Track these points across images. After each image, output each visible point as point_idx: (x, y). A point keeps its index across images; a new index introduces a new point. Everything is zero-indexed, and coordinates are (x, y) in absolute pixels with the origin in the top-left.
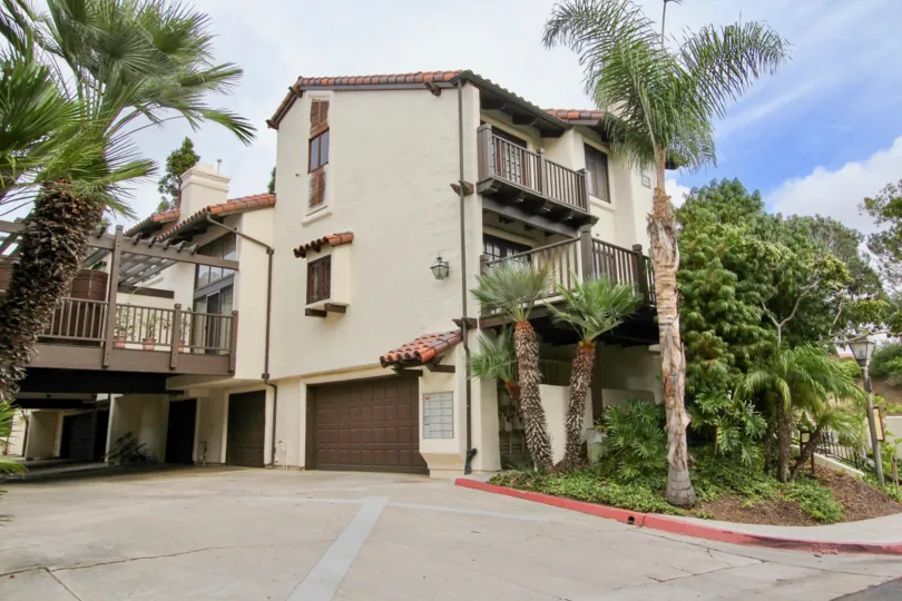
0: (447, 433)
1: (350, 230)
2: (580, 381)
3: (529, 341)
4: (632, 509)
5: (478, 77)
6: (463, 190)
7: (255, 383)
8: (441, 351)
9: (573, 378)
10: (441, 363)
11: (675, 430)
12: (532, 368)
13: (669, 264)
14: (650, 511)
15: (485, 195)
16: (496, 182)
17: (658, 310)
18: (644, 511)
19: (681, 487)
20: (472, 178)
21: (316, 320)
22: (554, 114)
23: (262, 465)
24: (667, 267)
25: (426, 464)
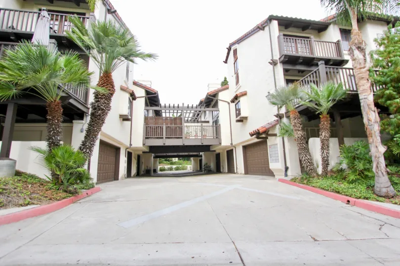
0: (277, 161)
1: (246, 90)
2: (323, 134)
3: (296, 118)
4: (350, 196)
5: (277, 16)
6: (274, 63)
7: (229, 147)
8: (269, 128)
9: (320, 133)
10: (269, 133)
11: (375, 155)
12: (299, 130)
13: (363, 66)
14: (360, 198)
15: (283, 63)
16: (285, 55)
17: (359, 92)
18: (356, 198)
19: (382, 186)
20: (277, 57)
21: (240, 123)
22: (322, 21)
23: (235, 173)
24: (361, 68)
25: (273, 173)
